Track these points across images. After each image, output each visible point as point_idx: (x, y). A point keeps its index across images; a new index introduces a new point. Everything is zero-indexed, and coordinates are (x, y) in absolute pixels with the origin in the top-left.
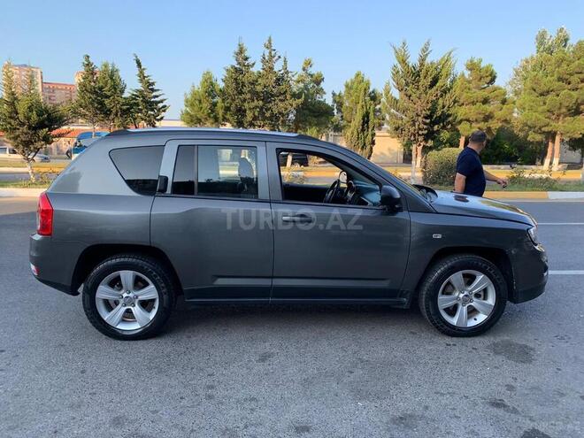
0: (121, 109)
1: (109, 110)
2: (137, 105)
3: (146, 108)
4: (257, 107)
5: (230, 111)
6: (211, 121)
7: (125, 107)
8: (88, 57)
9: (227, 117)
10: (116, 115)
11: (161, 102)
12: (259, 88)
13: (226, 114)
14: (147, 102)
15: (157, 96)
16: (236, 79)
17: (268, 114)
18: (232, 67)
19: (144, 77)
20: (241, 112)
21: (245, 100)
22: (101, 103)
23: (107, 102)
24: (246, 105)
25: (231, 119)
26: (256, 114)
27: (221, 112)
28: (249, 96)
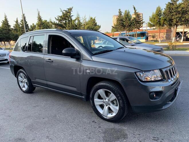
0: (128, 25)
1: (125, 26)
2: (133, 22)
3: (136, 23)
4: (178, 17)
5: (166, 20)
6: (158, 25)
7: (129, 24)
8: (120, 9)
9: (165, 23)
10: (127, 27)
11: (142, 20)
12: (179, 9)
13: (164, 22)
14: (137, 21)
15: (140, 19)
16: (169, 7)
17: (183, 20)
18: (169, 3)
19: (136, 13)
20: (171, 20)
21: (173, 15)
22: (123, 24)
23: (124, 23)
24: (173, 17)
25: (166, 23)
26: (177, 20)
27: (162, 22)
28: (175, 13)
